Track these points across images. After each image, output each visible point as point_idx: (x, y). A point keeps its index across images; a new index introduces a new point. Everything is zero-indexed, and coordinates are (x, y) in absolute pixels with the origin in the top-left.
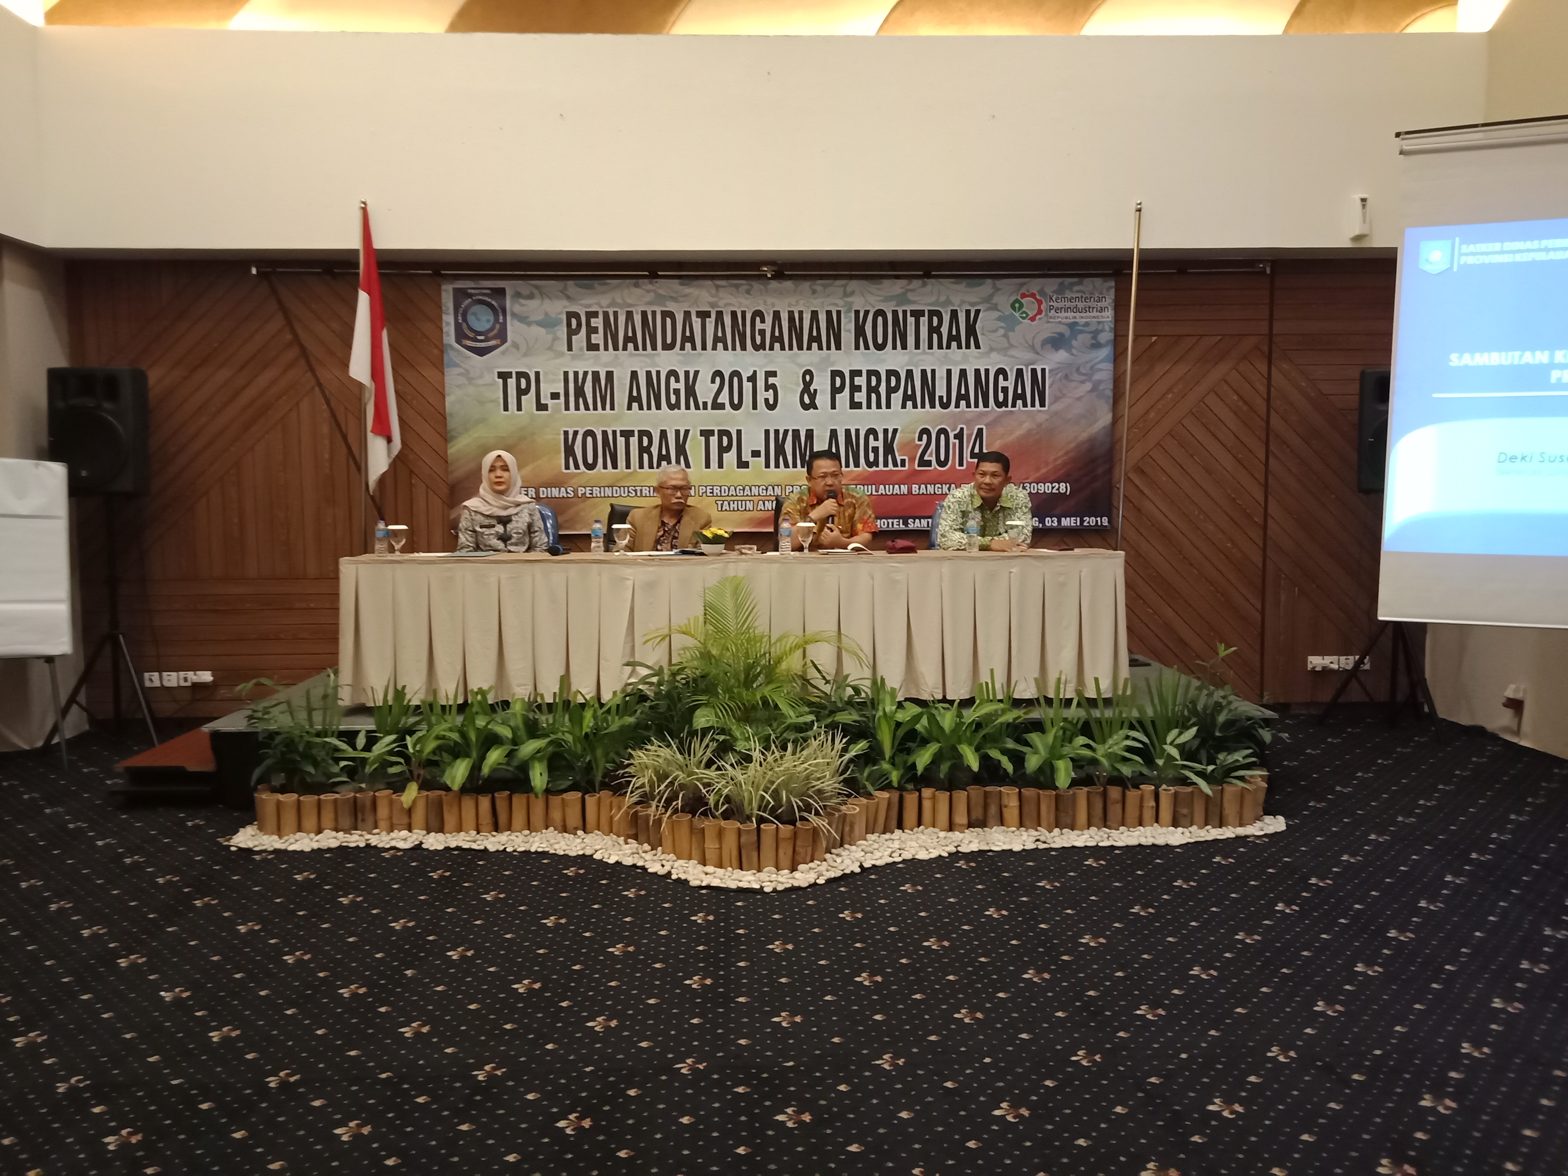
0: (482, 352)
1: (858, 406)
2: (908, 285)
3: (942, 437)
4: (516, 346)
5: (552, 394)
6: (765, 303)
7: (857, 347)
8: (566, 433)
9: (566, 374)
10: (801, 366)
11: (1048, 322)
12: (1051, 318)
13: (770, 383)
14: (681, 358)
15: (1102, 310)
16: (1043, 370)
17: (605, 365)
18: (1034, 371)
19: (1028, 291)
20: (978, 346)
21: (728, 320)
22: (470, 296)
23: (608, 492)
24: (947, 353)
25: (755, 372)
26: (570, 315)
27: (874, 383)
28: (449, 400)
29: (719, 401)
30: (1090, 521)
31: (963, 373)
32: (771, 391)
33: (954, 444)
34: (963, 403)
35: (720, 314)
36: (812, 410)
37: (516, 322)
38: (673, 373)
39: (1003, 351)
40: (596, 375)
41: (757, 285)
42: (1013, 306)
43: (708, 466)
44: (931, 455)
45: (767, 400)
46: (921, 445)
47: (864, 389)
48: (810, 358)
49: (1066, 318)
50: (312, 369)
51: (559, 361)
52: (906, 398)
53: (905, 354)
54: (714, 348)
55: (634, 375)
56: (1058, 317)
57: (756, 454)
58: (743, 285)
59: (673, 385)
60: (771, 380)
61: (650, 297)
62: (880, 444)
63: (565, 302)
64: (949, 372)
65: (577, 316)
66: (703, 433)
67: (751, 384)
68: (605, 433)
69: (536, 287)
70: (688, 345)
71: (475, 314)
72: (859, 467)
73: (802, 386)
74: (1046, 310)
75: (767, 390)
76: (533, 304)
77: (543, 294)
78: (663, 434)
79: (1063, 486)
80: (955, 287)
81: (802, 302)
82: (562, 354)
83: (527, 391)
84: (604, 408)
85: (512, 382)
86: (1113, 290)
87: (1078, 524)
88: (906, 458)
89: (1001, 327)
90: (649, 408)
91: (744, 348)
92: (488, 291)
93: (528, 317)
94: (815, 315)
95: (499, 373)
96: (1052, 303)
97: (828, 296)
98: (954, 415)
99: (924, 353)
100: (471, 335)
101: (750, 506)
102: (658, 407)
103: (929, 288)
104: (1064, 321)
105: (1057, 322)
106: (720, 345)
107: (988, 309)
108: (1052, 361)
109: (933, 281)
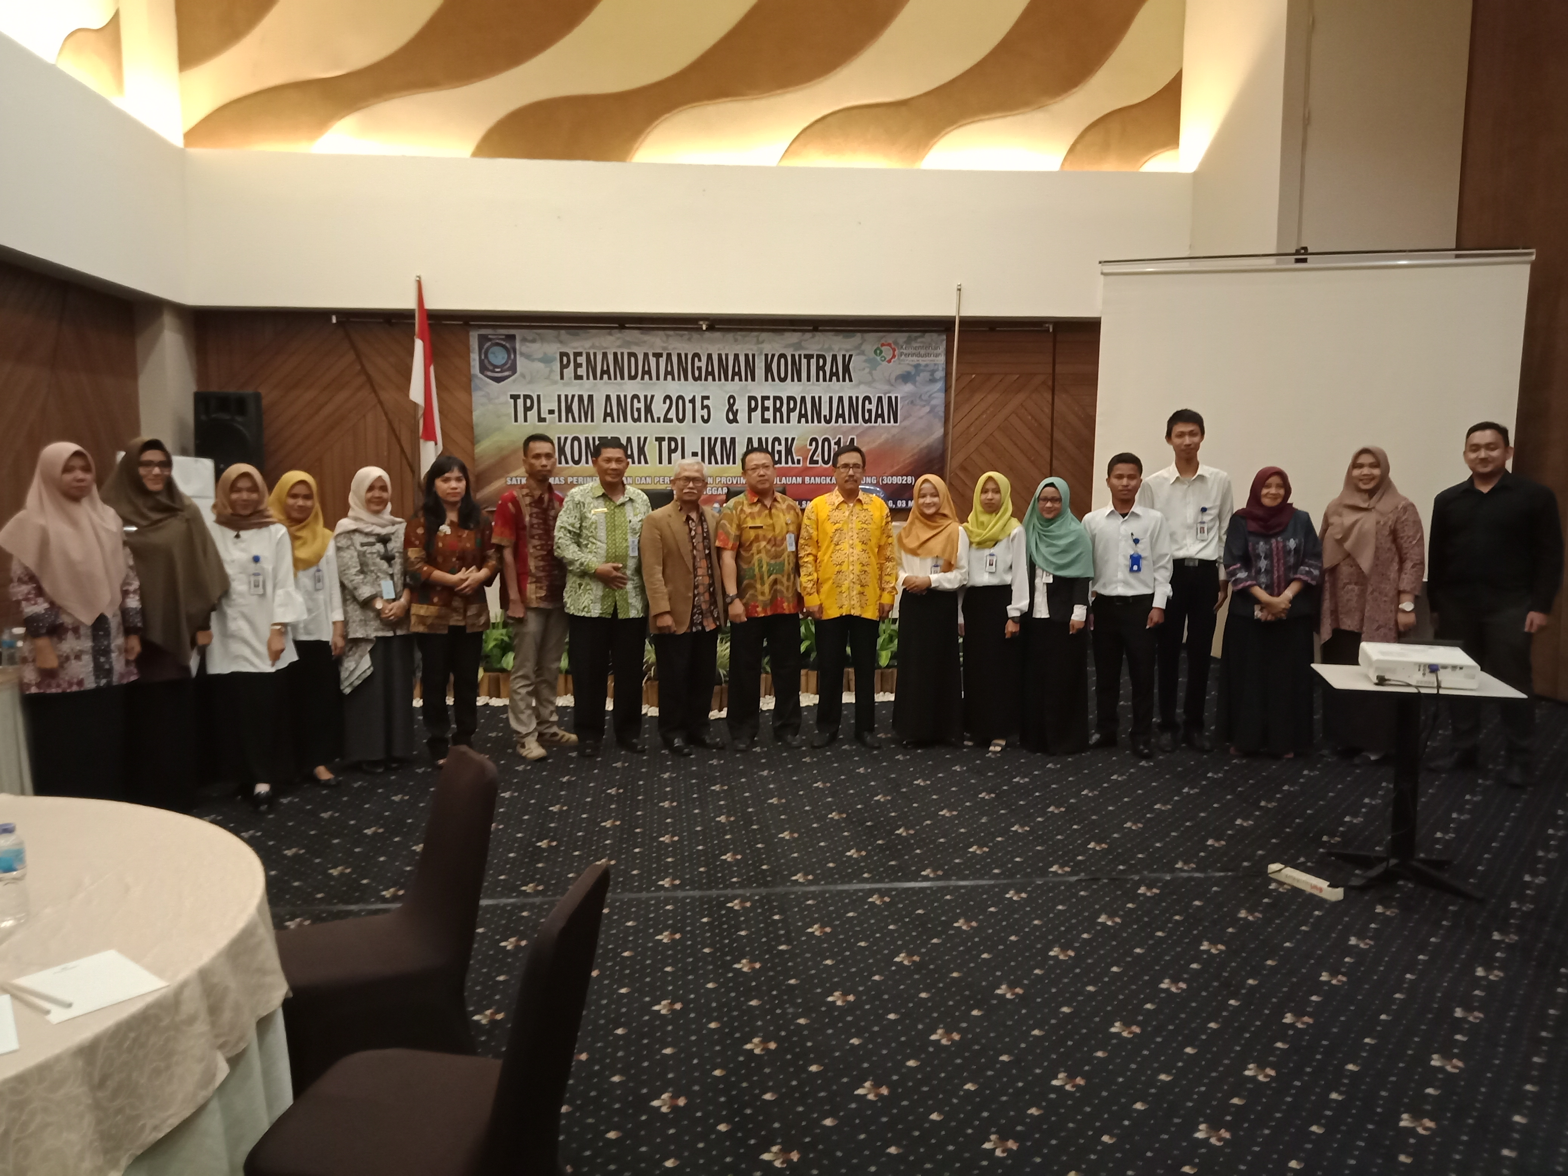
1: (768, 421)
2: (803, 336)
3: (826, 444)
5: (549, 410)
6: (701, 348)
7: (766, 380)
9: (559, 396)
10: (727, 392)
11: (900, 364)
12: (902, 360)
13: (705, 404)
14: (641, 386)
15: (937, 355)
16: (896, 398)
17: (588, 390)
18: (890, 398)
20: (851, 380)
21: (675, 359)
22: (490, 340)
24: (829, 385)
25: (694, 397)
26: (562, 354)
27: (778, 405)
28: (476, 414)
29: (669, 416)
31: (841, 399)
32: (706, 410)
34: (840, 420)
35: (669, 356)
36: (734, 423)
37: (523, 359)
38: (635, 396)
39: (869, 384)
40: (581, 398)
41: (695, 336)
42: (875, 352)
43: (660, 462)
44: (818, 456)
45: (702, 417)
46: (811, 449)
47: (771, 409)
48: (733, 387)
49: (912, 361)
50: (375, 391)
51: (554, 387)
52: (801, 416)
53: (800, 385)
54: (665, 379)
55: (608, 398)
56: (907, 360)
58: (686, 334)
59: (636, 405)
60: (706, 402)
61: (619, 343)
62: (782, 448)
63: (559, 345)
64: (831, 398)
65: (567, 355)
66: (657, 439)
67: (691, 404)
69: (538, 334)
70: (647, 377)
71: (493, 353)
73: (727, 407)
74: (899, 355)
75: (702, 409)
76: (535, 346)
77: (543, 339)
80: (835, 338)
81: (727, 347)
82: (555, 383)
83: (531, 408)
84: (586, 421)
85: (520, 402)
86: (945, 342)
88: (801, 458)
89: (867, 367)
90: (619, 421)
91: (686, 379)
93: (532, 355)
94: (736, 356)
95: (511, 395)
96: (902, 350)
97: (746, 343)
98: (834, 428)
99: (813, 384)
100: (491, 368)
102: (625, 420)
103: (817, 338)
104: (911, 363)
105: (906, 364)
106: (669, 377)
107: (858, 354)
108: (902, 392)
109: (819, 333)
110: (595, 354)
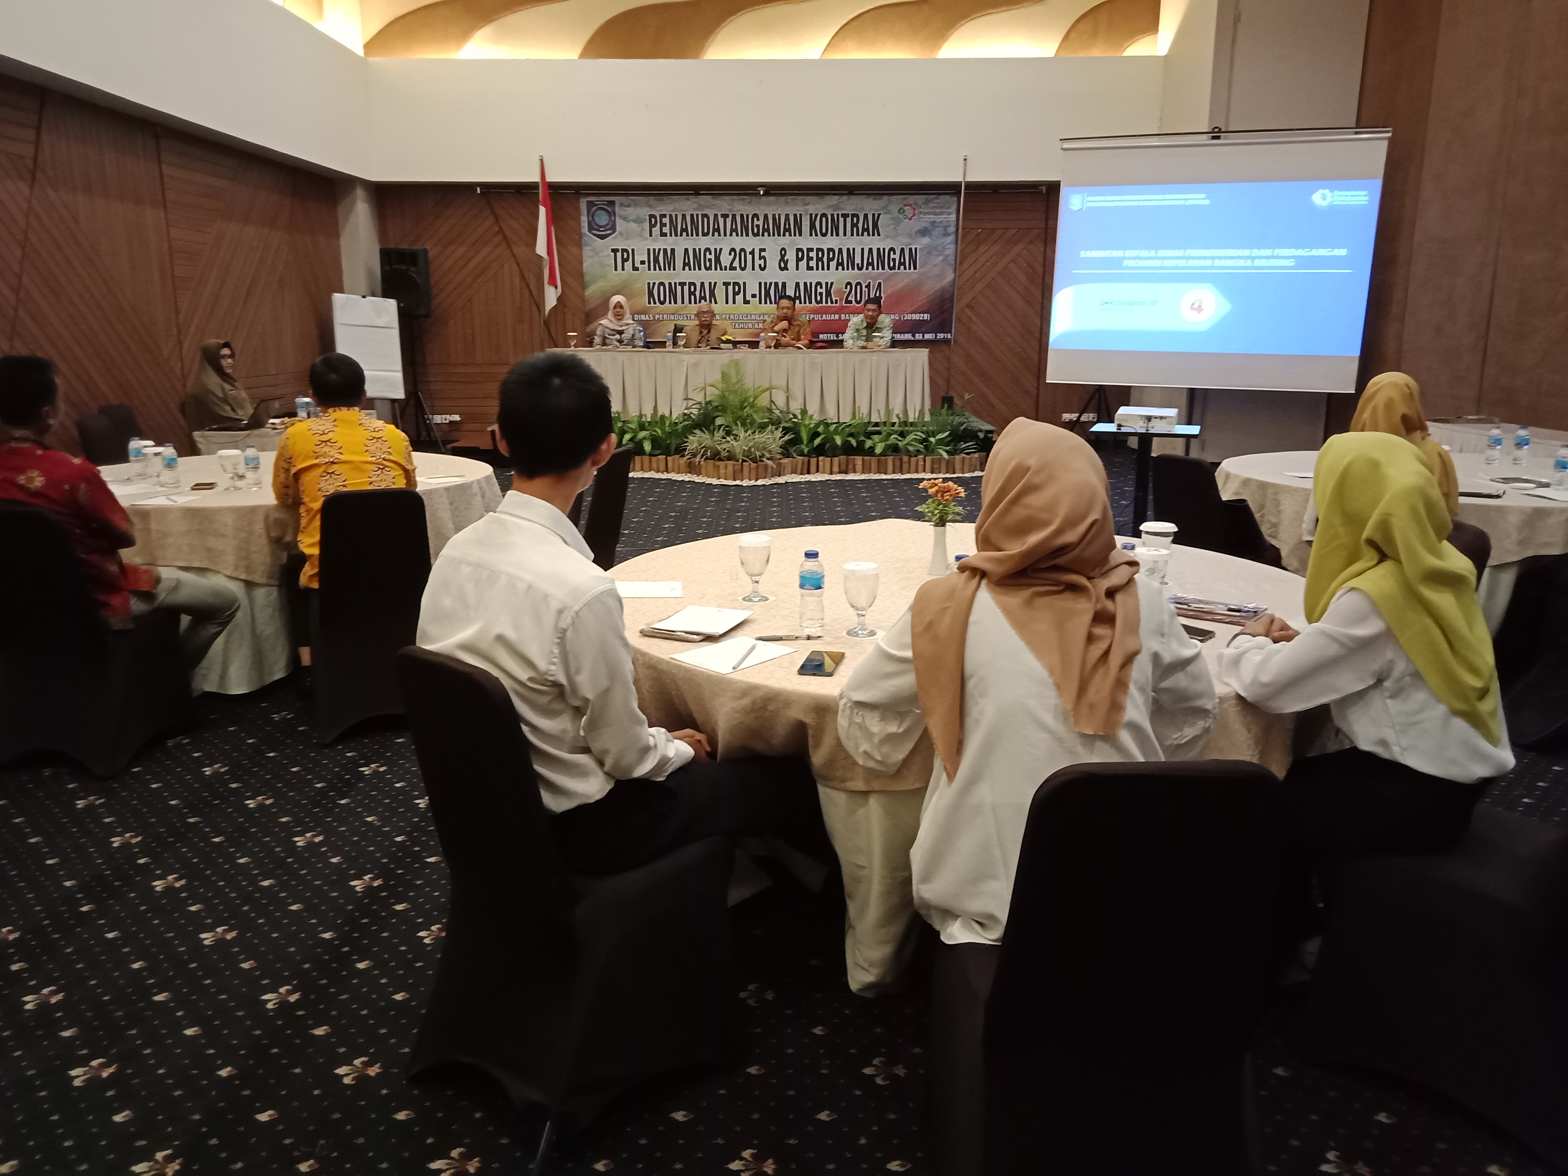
0: (602, 237)
1: (811, 268)
2: (840, 199)
3: (859, 287)
4: (621, 234)
5: (641, 261)
6: (760, 209)
7: (811, 235)
8: (649, 284)
9: (649, 250)
10: (779, 246)
11: (919, 221)
12: (921, 218)
14: (712, 241)
15: (949, 214)
16: (916, 249)
17: (670, 245)
18: (911, 249)
20: (879, 235)
21: (738, 219)
22: (596, 205)
23: (672, 317)
25: (754, 249)
26: (651, 216)
27: (820, 255)
28: (585, 265)
29: (734, 265)
30: (941, 336)
31: (870, 250)
32: (763, 260)
33: (865, 291)
34: (870, 267)
35: (734, 216)
36: (785, 271)
37: (621, 220)
38: (708, 250)
39: (894, 237)
40: (665, 250)
41: (754, 199)
42: (899, 211)
43: (727, 302)
44: (852, 297)
45: (760, 265)
46: (846, 291)
47: (815, 259)
48: (785, 241)
49: (929, 218)
50: (509, 247)
51: (645, 242)
52: (838, 264)
53: (837, 239)
54: (731, 235)
55: (686, 250)
56: (925, 218)
57: (754, 296)
58: (748, 199)
59: (708, 256)
60: (763, 254)
61: (695, 206)
62: (823, 291)
63: (648, 209)
64: (863, 249)
65: (655, 217)
66: (724, 284)
67: (751, 256)
68: (670, 284)
69: (633, 200)
70: (716, 234)
72: (811, 304)
73: (780, 257)
75: (760, 259)
76: (630, 210)
77: (636, 205)
78: (702, 284)
79: (925, 315)
80: (867, 200)
81: (780, 209)
82: (647, 239)
83: (627, 260)
84: (669, 270)
85: (619, 254)
87: (934, 337)
88: (838, 299)
89: (892, 224)
90: (695, 269)
91: (747, 235)
93: (628, 217)
94: (787, 216)
95: (612, 249)
96: (921, 210)
97: (795, 205)
98: (864, 274)
99: (848, 238)
100: (597, 228)
101: (750, 325)
102: (700, 269)
103: (851, 201)
104: (929, 220)
105: (926, 220)
106: (734, 234)
107: (886, 213)
108: (920, 243)
109: (852, 196)
110: (676, 215)
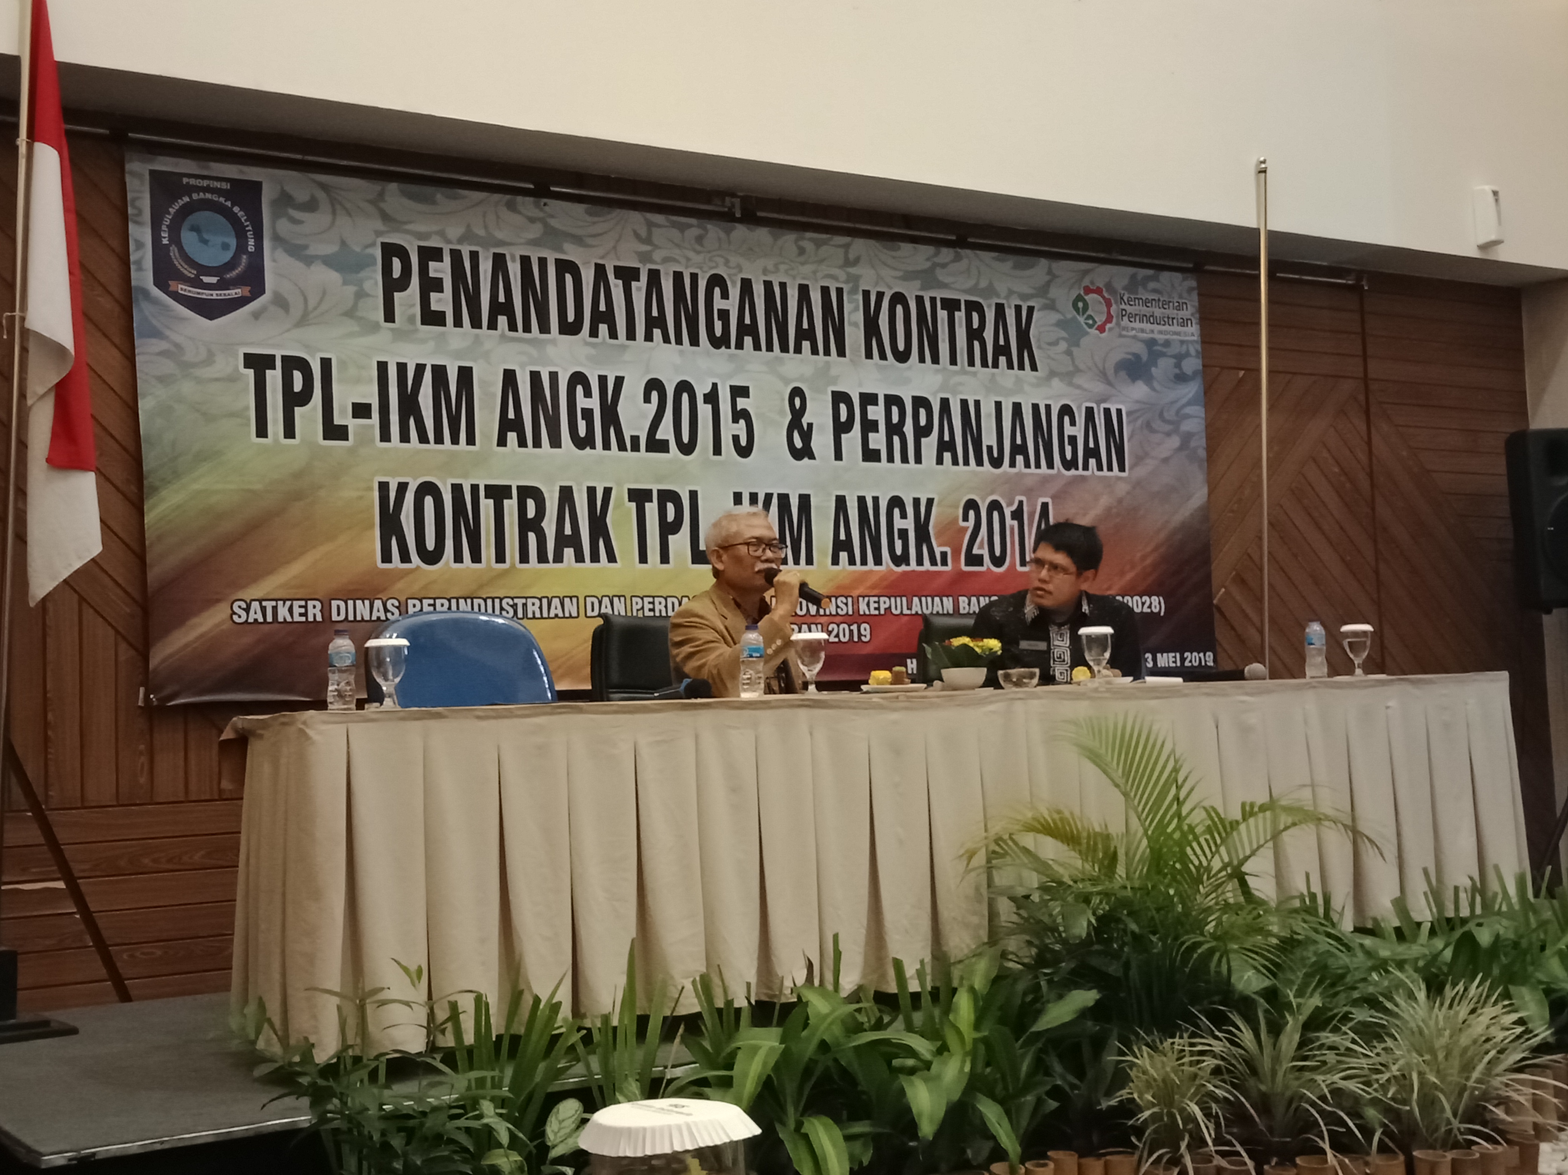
1: (875, 456)
2: (936, 254)
3: (996, 515)
4: (281, 302)
5: (355, 406)
6: (727, 263)
7: (869, 355)
8: (384, 487)
9: (382, 367)
10: (787, 382)
11: (1121, 336)
12: (1124, 329)
13: (739, 408)
14: (592, 351)
15: (1185, 322)
16: (1119, 412)
17: (459, 354)
18: (1107, 412)
19: (1092, 283)
20: (1034, 368)
21: (667, 287)
23: (465, 608)
24: (993, 375)
25: (715, 385)
26: (390, 251)
27: (895, 418)
28: (145, 408)
29: (659, 436)
31: (1018, 410)
32: (742, 422)
33: (1012, 528)
34: (1019, 460)
35: (654, 277)
36: (806, 460)
37: (281, 255)
38: (579, 379)
39: (1068, 377)
41: (710, 229)
43: (643, 559)
44: (981, 547)
45: (736, 438)
46: (967, 528)
47: (882, 427)
48: (800, 367)
49: (1142, 331)
51: (368, 340)
52: (942, 446)
53: (936, 371)
54: (649, 337)
55: (510, 377)
56: (1133, 329)
58: (690, 226)
59: (582, 402)
60: (741, 403)
61: (535, 231)
62: (910, 524)
63: (377, 224)
64: (998, 405)
65: (402, 253)
66: (634, 495)
67: (708, 407)
68: (457, 489)
69: (324, 187)
70: (603, 328)
71: (195, 229)
72: (881, 564)
73: (790, 417)
74: (1117, 317)
75: (735, 420)
76: (313, 222)
77: (335, 203)
78: (566, 494)
79: (1155, 599)
80: (1001, 265)
81: (782, 267)
83: (304, 398)
84: (455, 440)
85: (274, 377)
86: (1196, 294)
87: (1179, 663)
88: (947, 549)
89: (1063, 339)
90: (537, 444)
91: (695, 341)
92: (226, 186)
93: (306, 247)
94: (804, 291)
95: (247, 356)
96: (1123, 306)
97: (822, 261)
98: (1007, 480)
99: (963, 371)
100: (191, 273)
102: (556, 442)
103: (964, 264)
104: (1140, 335)
105: (1131, 336)
106: (656, 333)
107: (1044, 308)
108: (1129, 399)
109: (968, 252)
110: (474, 256)
